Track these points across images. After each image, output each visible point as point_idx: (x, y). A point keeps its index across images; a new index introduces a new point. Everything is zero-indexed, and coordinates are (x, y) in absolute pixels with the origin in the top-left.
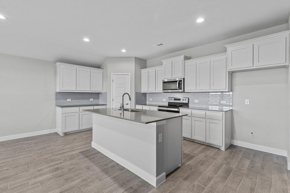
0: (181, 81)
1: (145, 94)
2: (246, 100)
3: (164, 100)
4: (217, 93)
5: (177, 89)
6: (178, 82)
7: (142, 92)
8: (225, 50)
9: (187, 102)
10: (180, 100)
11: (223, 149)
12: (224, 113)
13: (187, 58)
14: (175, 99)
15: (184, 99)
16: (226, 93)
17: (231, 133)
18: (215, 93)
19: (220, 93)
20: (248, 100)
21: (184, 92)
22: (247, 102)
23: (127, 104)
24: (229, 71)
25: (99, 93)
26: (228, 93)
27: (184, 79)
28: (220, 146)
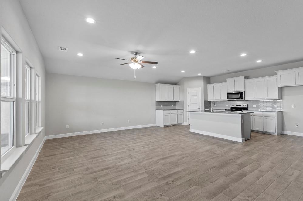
0: (243, 93)
1: (210, 102)
2: (292, 105)
3: (227, 106)
4: (270, 101)
5: (239, 98)
6: (240, 94)
7: (208, 100)
8: (276, 74)
9: (247, 107)
10: (241, 105)
11: (276, 134)
12: (276, 113)
13: (247, 78)
14: (236, 105)
15: (244, 105)
16: (277, 101)
17: (282, 125)
18: (269, 101)
19: (272, 101)
20: (294, 105)
21: (245, 100)
22: (293, 106)
23: (199, 109)
24: (279, 87)
25: (176, 102)
26: (279, 101)
27: (244, 91)
28: (274, 133)
